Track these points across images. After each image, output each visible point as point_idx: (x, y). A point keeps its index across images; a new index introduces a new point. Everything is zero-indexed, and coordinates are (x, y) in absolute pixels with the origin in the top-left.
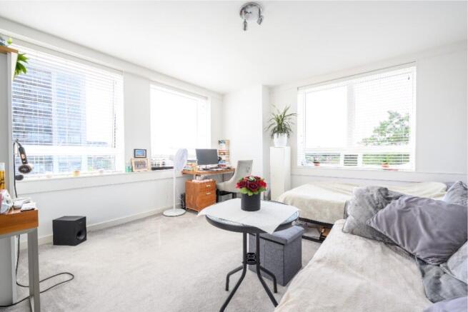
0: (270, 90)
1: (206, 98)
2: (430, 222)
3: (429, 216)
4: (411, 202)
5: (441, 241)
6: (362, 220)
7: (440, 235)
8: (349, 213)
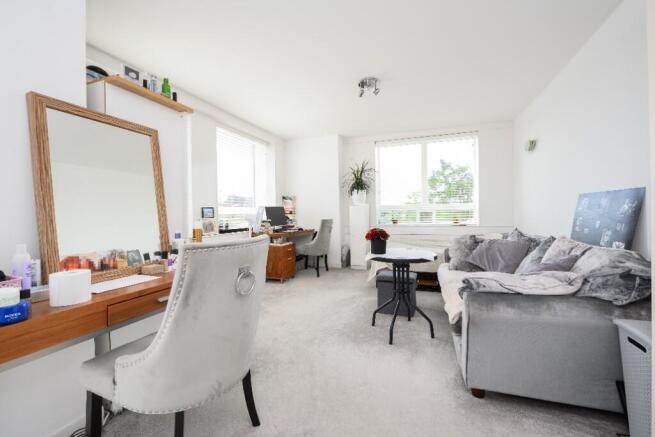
0: (345, 141)
1: (268, 144)
2: (504, 254)
3: (502, 249)
4: (492, 242)
5: (510, 263)
6: (463, 259)
7: (510, 260)
8: (451, 255)
